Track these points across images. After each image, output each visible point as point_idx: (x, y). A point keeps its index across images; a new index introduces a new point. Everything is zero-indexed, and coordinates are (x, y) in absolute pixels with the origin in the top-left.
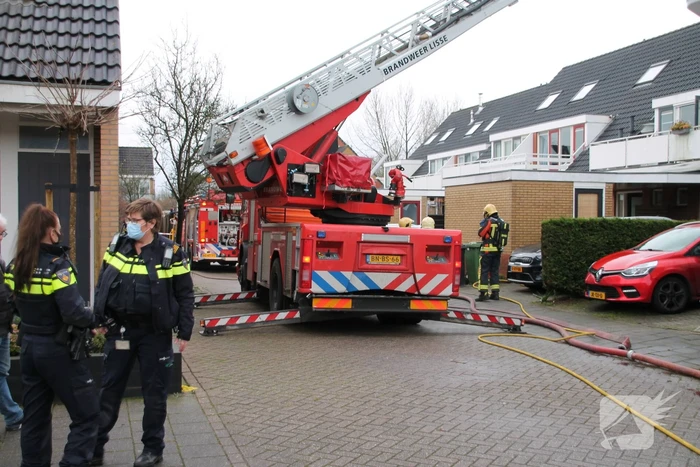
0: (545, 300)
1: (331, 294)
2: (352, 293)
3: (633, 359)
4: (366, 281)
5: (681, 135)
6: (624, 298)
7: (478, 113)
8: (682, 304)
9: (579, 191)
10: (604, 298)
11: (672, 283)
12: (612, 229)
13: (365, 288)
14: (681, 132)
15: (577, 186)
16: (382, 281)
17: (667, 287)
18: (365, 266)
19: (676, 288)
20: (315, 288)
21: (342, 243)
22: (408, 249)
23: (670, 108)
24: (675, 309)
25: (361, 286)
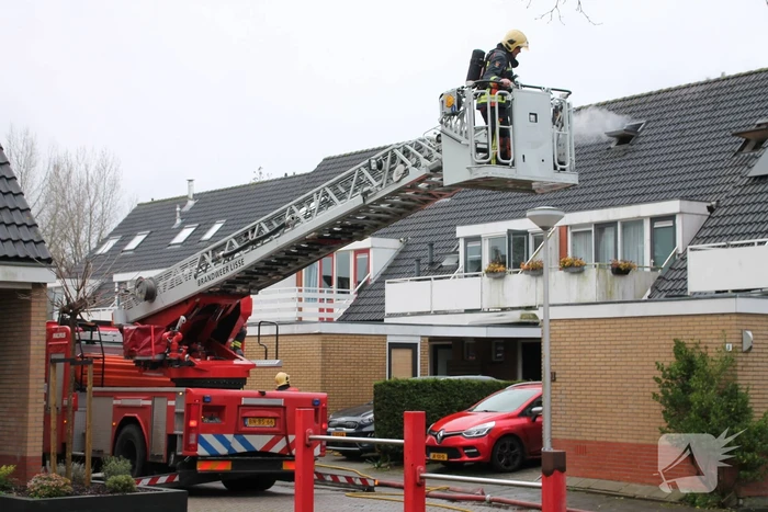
0: (379, 466)
1: (215, 457)
2: (232, 454)
3: (491, 501)
4: (244, 443)
5: (495, 278)
6: (467, 459)
7: (186, 209)
8: (517, 462)
9: (393, 346)
10: (446, 459)
11: (508, 442)
12: (444, 390)
13: (244, 450)
14: (497, 275)
15: (390, 339)
16: (259, 442)
17: (504, 446)
18: (244, 429)
19: (512, 448)
20: (201, 451)
21: (224, 407)
22: (282, 413)
23: (478, 238)
24: (510, 468)
25: (240, 448)
